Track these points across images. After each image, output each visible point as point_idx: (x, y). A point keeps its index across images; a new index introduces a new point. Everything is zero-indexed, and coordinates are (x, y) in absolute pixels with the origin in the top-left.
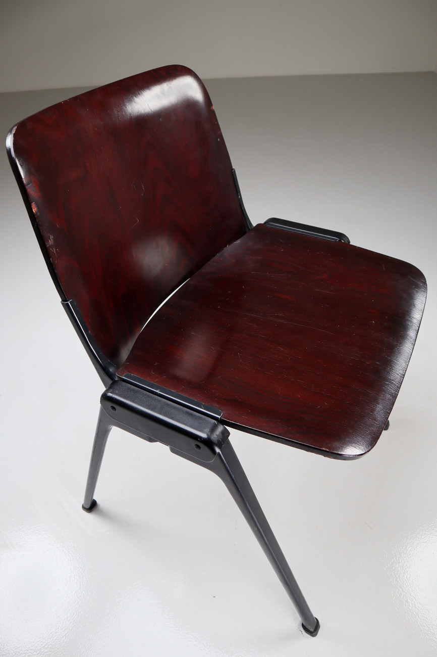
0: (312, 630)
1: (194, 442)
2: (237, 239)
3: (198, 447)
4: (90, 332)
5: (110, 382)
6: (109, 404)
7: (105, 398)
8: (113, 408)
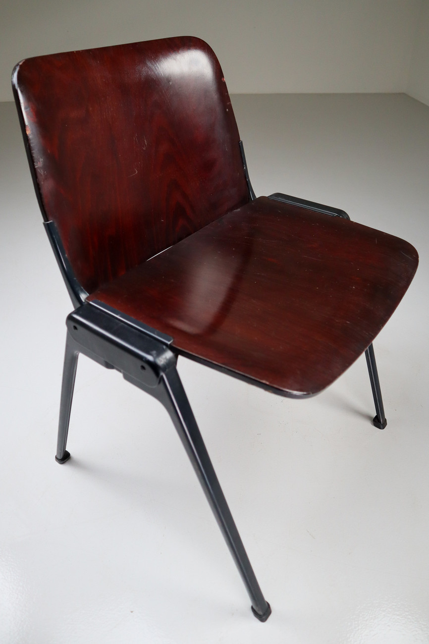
0: (260, 613)
1: (140, 363)
2: (237, 208)
3: (143, 368)
4: (66, 255)
5: (78, 305)
6: (73, 324)
7: (70, 318)
8: (75, 328)
